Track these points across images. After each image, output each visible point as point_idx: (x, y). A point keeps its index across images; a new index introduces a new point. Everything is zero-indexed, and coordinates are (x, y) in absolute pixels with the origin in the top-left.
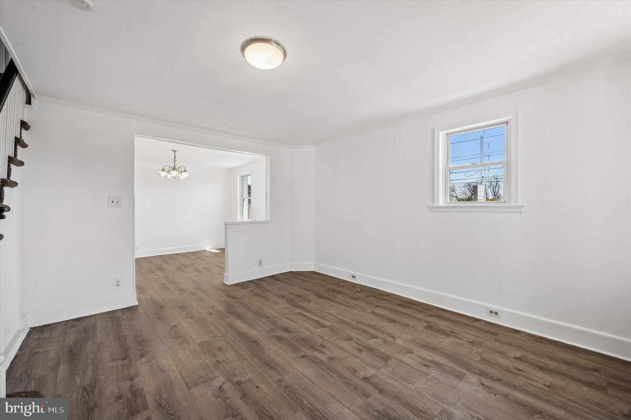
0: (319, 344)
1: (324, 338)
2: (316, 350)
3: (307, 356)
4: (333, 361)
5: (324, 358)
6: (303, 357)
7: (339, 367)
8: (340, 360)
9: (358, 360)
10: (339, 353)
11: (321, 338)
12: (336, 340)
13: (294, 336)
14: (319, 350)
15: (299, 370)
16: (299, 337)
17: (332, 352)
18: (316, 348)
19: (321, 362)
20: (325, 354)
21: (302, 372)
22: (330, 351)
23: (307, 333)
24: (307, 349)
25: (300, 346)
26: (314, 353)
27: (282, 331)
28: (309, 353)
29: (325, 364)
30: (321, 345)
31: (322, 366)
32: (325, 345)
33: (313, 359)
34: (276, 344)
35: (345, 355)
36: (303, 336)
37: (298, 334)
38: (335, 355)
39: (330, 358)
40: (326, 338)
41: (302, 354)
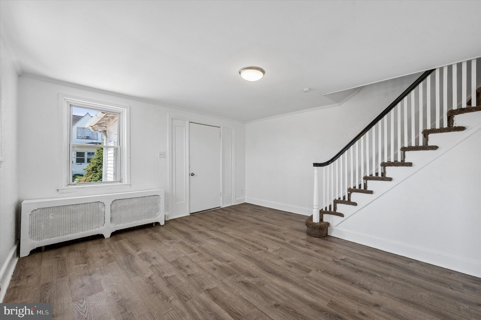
0: (217, 270)
1: (211, 276)
2: (220, 267)
3: (226, 262)
4: (209, 259)
5: (215, 261)
6: (229, 261)
7: (207, 256)
8: (205, 260)
9: (193, 260)
10: (204, 264)
11: (214, 276)
12: (202, 275)
13: (238, 278)
14: (217, 266)
15: (230, 255)
16: (233, 277)
17: (208, 265)
18: (219, 267)
19: (217, 259)
20: (213, 263)
21: (228, 254)
22: (210, 266)
23: (226, 281)
24: (226, 266)
25: (231, 268)
26: (221, 264)
27: (251, 283)
28: (225, 264)
29: (216, 258)
30: (215, 270)
31: (217, 257)
32: (212, 270)
33: (222, 260)
34: (251, 270)
35: (200, 263)
36: (230, 277)
37: (234, 280)
38: (208, 263)
39: (211, 261)
40: (209, 276)
41: (229, 263)
